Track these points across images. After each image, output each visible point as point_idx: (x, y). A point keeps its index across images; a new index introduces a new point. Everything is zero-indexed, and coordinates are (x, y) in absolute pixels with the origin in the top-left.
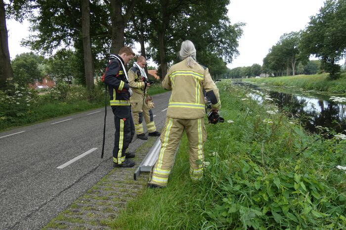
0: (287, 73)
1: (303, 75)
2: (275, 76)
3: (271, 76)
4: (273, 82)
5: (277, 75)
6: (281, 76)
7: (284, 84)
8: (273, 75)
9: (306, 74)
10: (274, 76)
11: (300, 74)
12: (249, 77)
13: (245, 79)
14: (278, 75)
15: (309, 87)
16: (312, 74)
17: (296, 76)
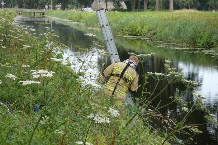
0: (157, 4)
1: (192, 11)
2: (129, 9)
3: (118, 8)
4: (123, 25)
5: (133, 7)
6: (142, 9)
7: (150, 30)
8: (124, 5)
9: (199, 9)
10: (125, 7)
11: (187, 7)
12: (64, 8)
13: (54, 12)
14: (136, 8)
15: (204, 41)
16: (212, 9)
17: (177, 11)
